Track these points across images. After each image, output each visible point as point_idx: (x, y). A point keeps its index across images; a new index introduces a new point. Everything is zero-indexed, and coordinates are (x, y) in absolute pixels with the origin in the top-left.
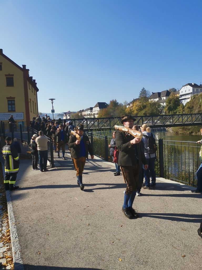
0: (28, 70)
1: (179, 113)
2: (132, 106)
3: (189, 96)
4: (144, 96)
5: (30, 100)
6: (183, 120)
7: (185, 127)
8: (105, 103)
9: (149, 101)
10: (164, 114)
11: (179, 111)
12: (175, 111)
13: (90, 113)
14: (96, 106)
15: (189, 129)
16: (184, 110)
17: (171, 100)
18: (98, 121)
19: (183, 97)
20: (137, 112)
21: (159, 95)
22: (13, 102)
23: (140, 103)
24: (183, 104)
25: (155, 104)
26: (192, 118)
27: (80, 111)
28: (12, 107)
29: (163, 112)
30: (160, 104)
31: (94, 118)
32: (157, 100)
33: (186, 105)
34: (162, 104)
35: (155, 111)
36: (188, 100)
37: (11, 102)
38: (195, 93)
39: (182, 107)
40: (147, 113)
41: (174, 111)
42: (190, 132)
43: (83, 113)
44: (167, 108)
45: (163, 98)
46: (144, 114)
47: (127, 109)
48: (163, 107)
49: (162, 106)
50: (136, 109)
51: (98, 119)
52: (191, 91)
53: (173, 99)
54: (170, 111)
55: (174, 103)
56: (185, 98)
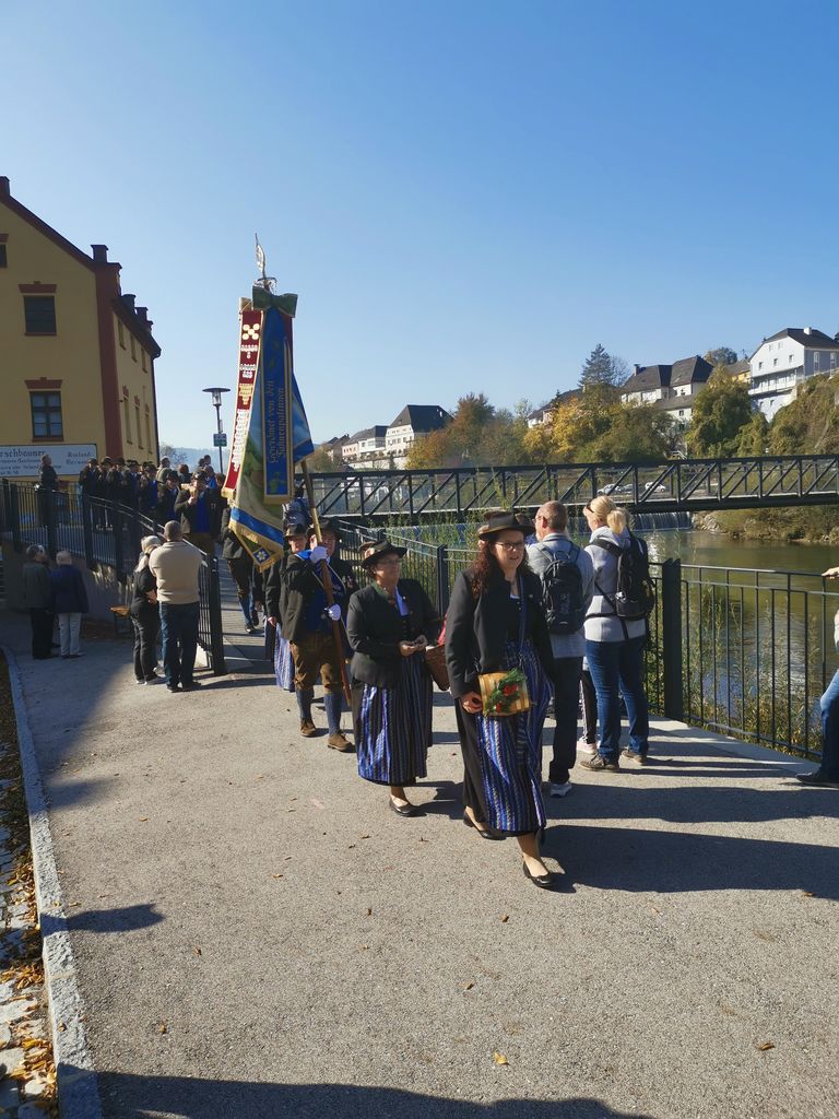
0: (117, 266)
1: (748, 451)
2: (551, 420)
3: (790, 382)
4: (601, 379)
5: (126, 392)
6: (762, 481)
7: (772, 511)
8: (438, 407)
9: (620, 401)
10: (682, 455)
11: (745, 443)
12: (729, 446)
13: (373, 448)
14: (399, 422)
15: (788, 521)
16: (767, 442)
17: (713, 399)
18: (410, 484)
19: (764, 388)
20: (571, 447)
21: (665, 375)
22: (52, 402)
23: (585, 408)
24: (763, 416)
25: (645, 413)
26: (801, 475)
27: (331, 442)
28: (48, 420)
29: (681, 448)
30: (669, 412)
31: (392, 473)
32: (654, 396)
33: (774, 419)
34: (675, 414)
35: (646, 442)
36: (787, 400)
37: (47, 402)
38: (817, 369)
39: (757, 428)
40: (612, 451)
41: (726, 446)
42: (792, 531)
43: (347, 451)
44: (695, 433)
45: (679, 389)
46: (602, 455)
47: (528, 434)
48: (682, 427)
49: (674, 423)
50: (569, 436)
51: (407, 474)
52: (799, 361)
53: (722, 392)
54: (708, 445)
55: (724, 412)
56: (772, 388)
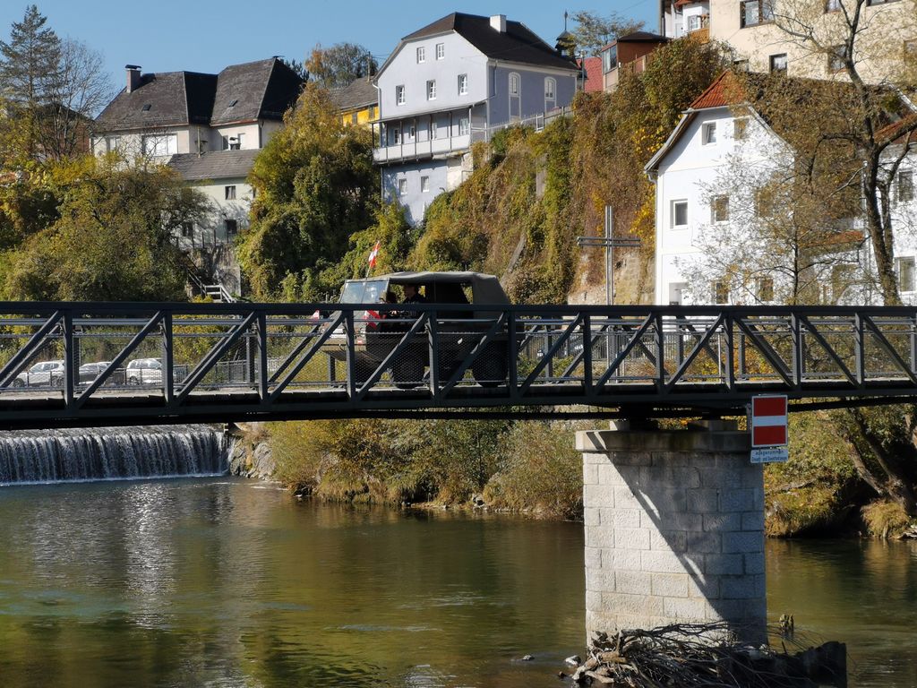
3: (460, 138)
4: (38, 94)
10: (229, 294)
17: (297, 163)
19: (408, 147)
21: (199, 96)
25: (144, 187)
29: (227, 277)
32: (171, 146)
34: (215, 194)
35: (143, 260)
36: (453, 177)
38: (515, 113)
44: (253, 242)
45: (229, 134)
48: (231, 225)
49: (212, 217)
53: (315, 149)
54: (281, 273)
55: (320, 198)
56: (423, 149)
